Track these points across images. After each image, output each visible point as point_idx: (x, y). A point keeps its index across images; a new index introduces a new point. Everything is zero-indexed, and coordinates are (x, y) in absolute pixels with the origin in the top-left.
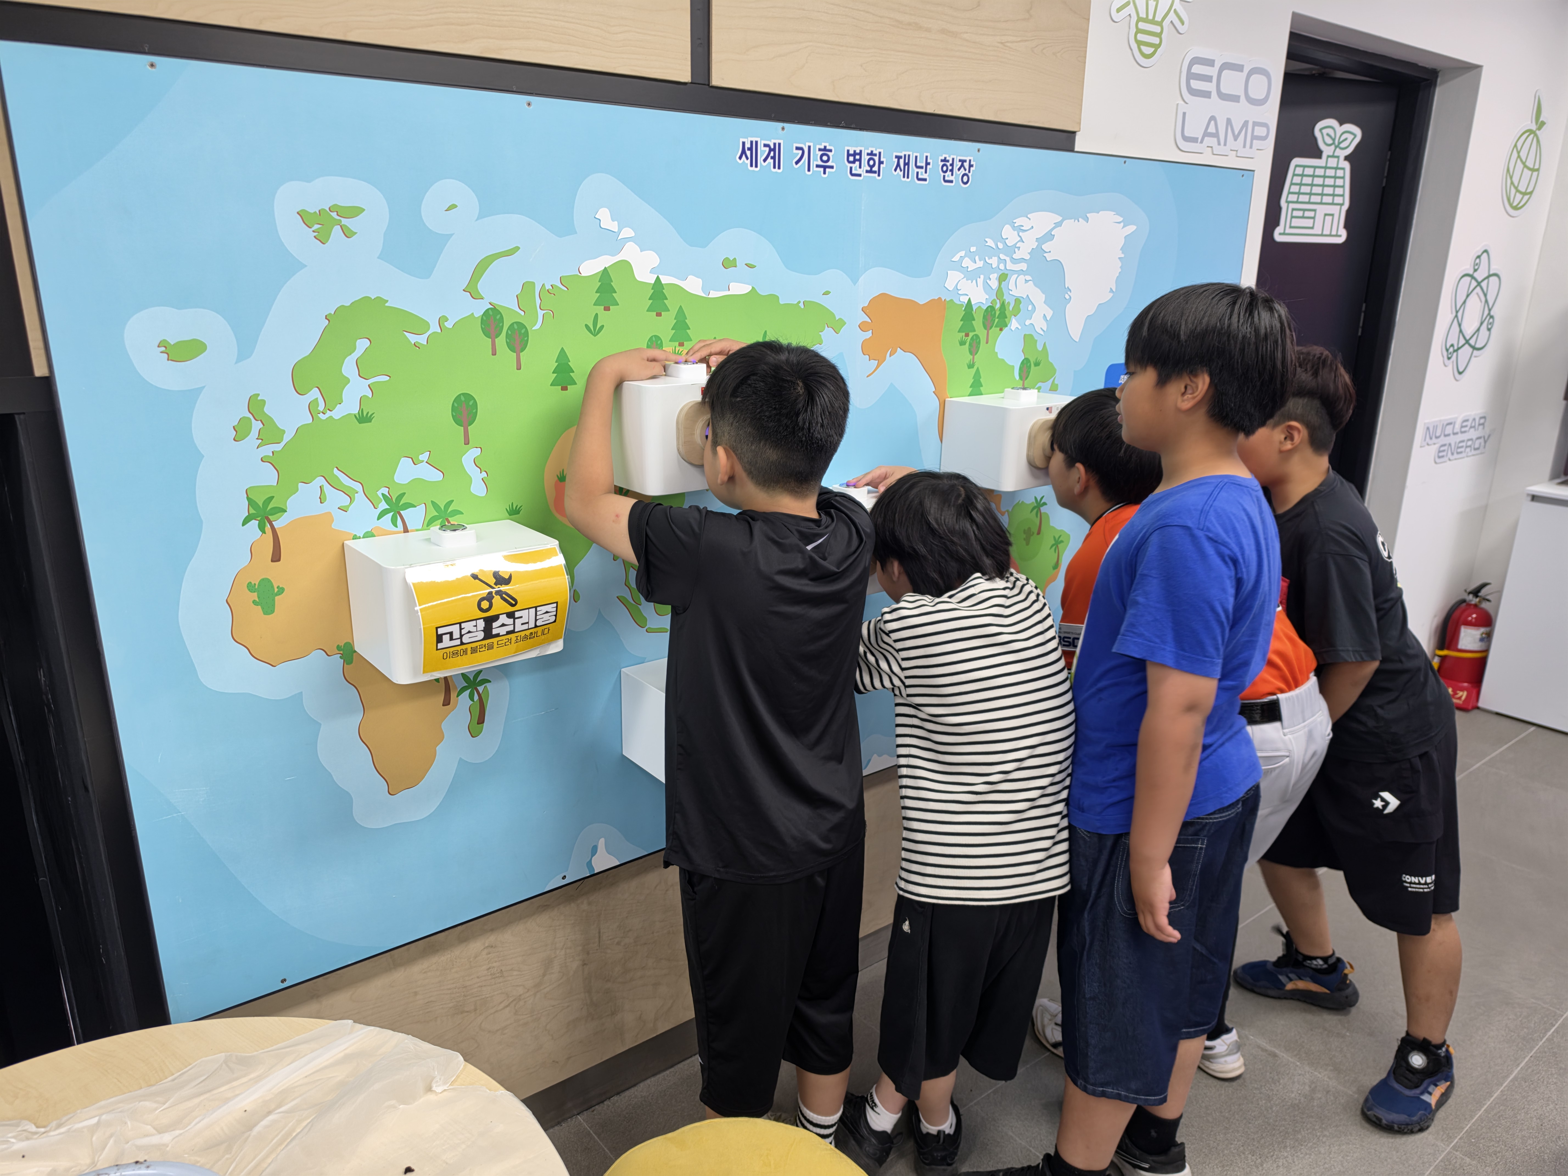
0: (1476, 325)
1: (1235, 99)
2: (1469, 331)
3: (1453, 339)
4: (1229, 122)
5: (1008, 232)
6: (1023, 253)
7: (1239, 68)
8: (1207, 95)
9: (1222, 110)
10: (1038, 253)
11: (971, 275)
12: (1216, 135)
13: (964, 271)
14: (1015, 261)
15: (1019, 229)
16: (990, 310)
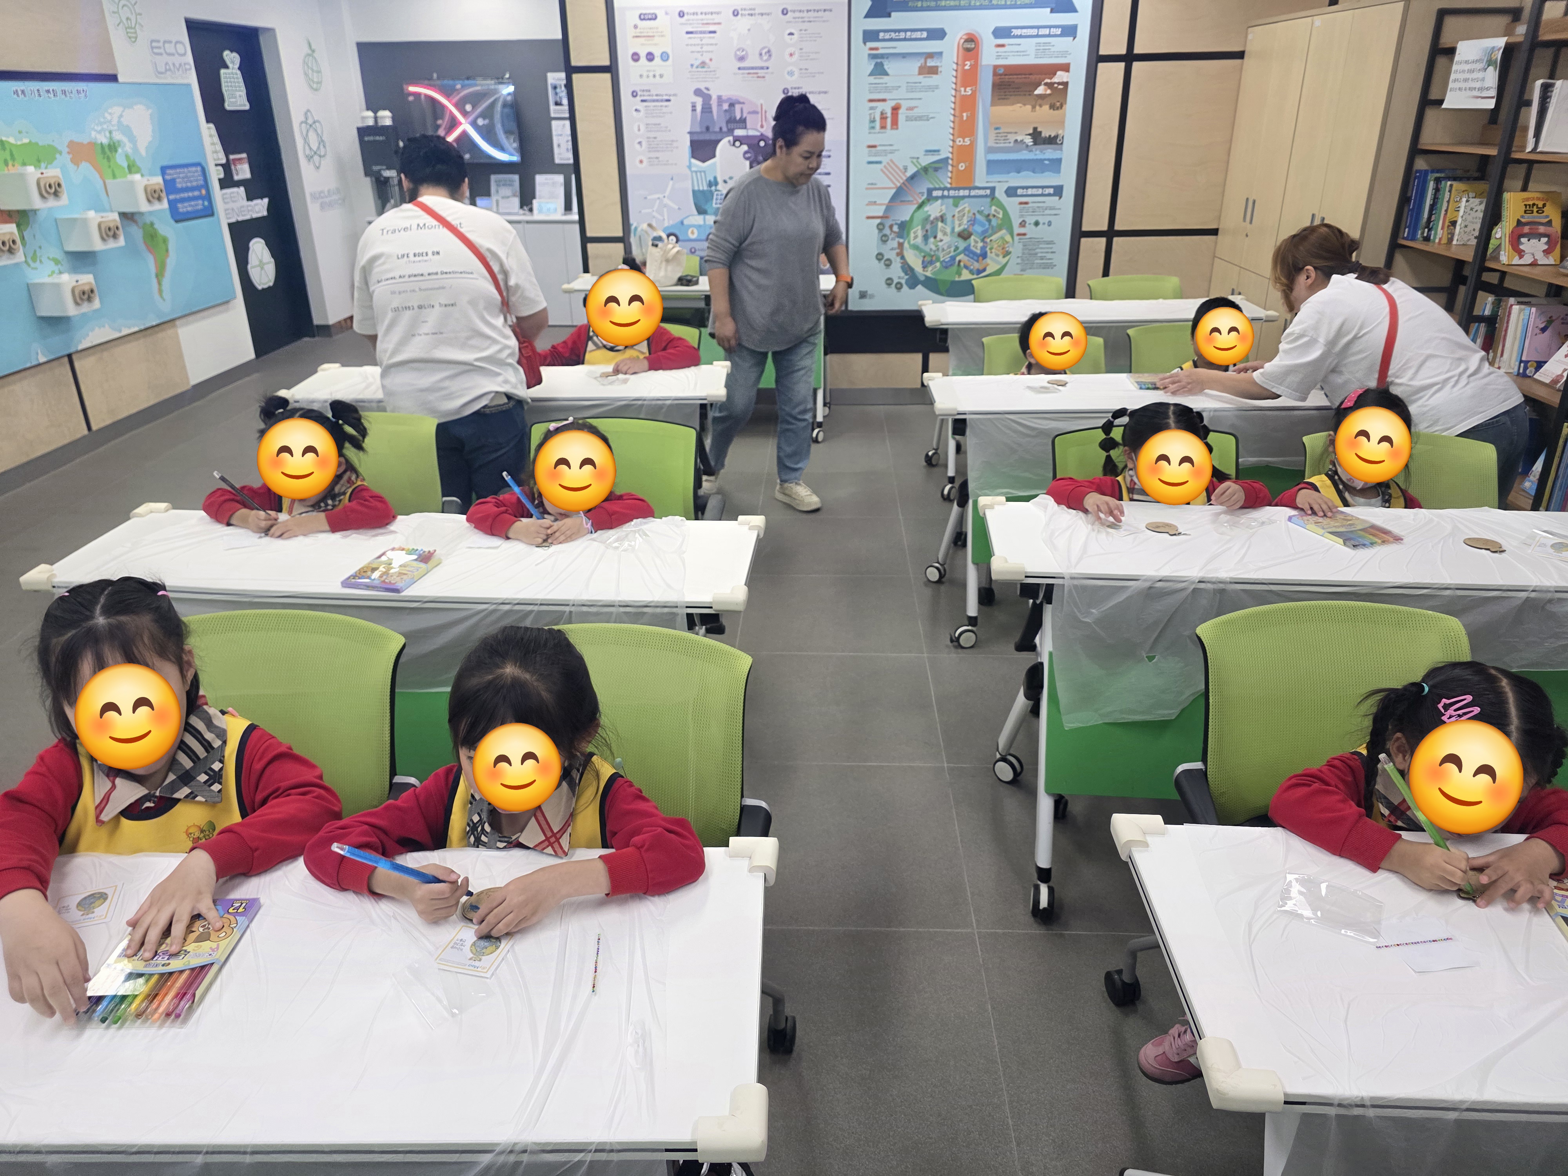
0: (317, 145)
1: (173, 55)
2: (315, 148)
3: (308, 152)
4: (174, 65)
5: (106, 115)
6: (115, 122)
7: (170, 42)
8: (161, 54)
9: (170, 60)
10: (119, 122)
11: (99, 132)
12: (170, 70)
13: (96, 131)
14: (113, 126)
15: (110, 114)
16: (109, 145)
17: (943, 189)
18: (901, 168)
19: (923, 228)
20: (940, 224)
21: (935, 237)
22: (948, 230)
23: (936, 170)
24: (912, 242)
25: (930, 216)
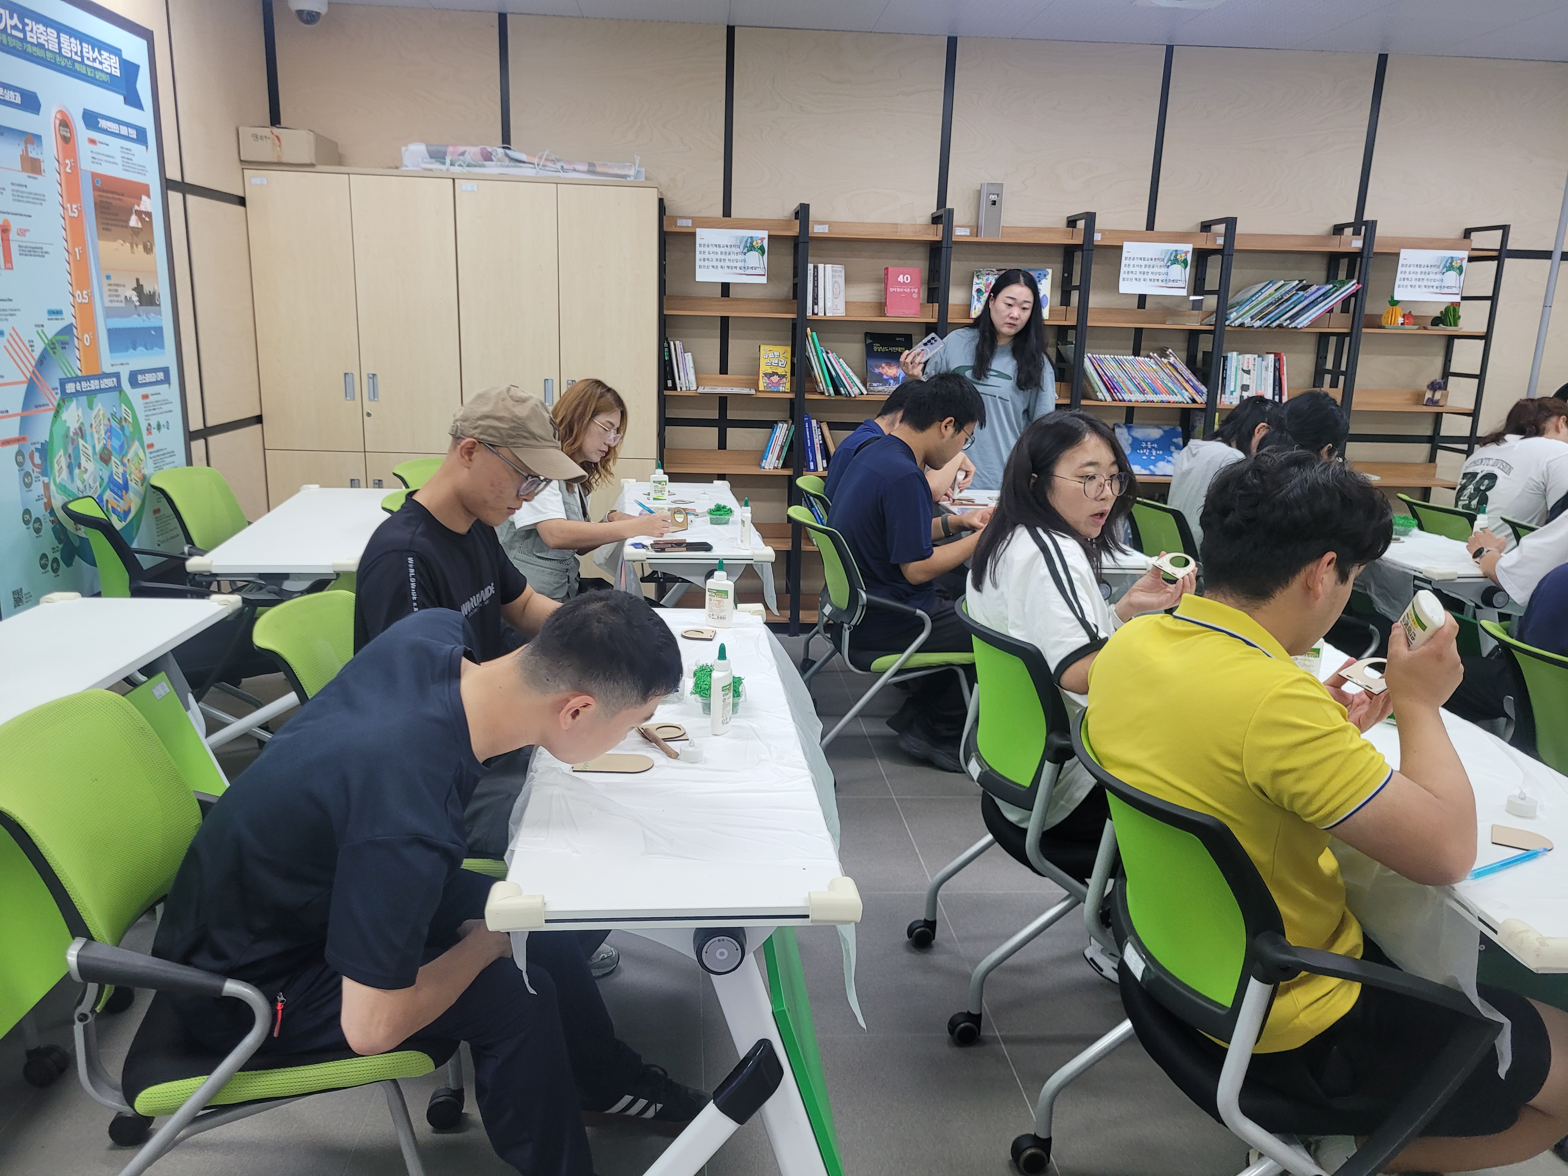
17: (76, 380)
18: (28, 345)
19: (65, 455)
20: (81, 442)
21: (79, 466)
22: (90, 452)
23: (64, 345)
24: (58, 480)
25: (69, 428)
